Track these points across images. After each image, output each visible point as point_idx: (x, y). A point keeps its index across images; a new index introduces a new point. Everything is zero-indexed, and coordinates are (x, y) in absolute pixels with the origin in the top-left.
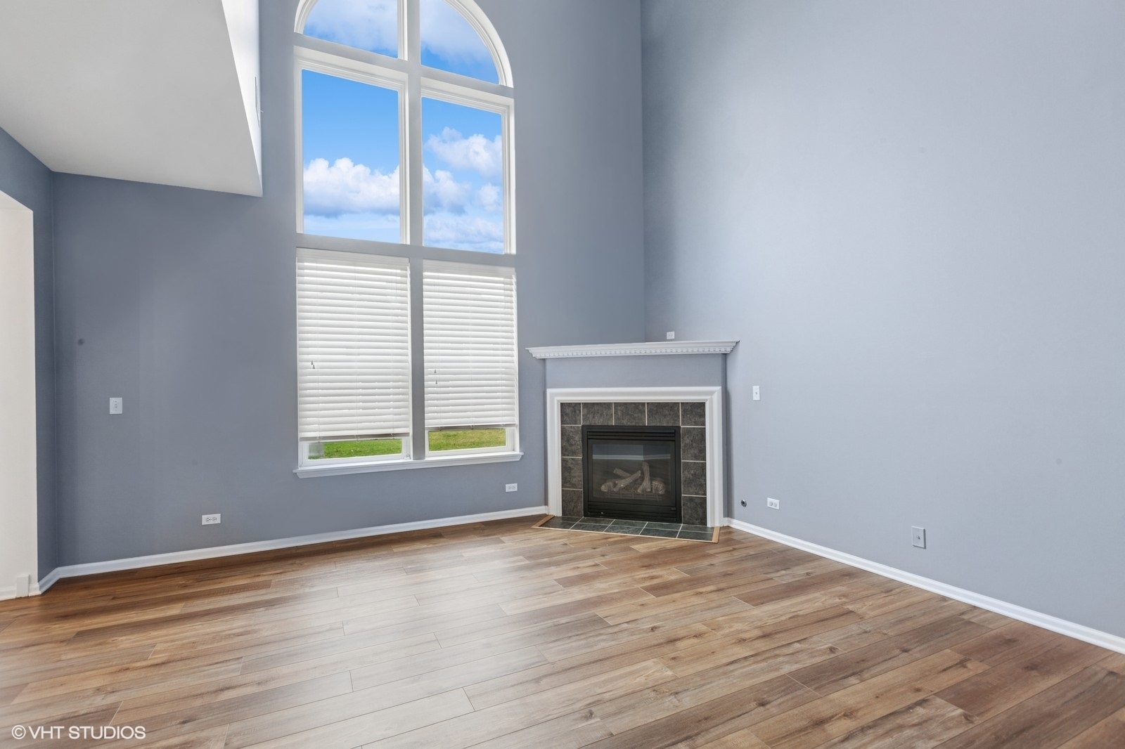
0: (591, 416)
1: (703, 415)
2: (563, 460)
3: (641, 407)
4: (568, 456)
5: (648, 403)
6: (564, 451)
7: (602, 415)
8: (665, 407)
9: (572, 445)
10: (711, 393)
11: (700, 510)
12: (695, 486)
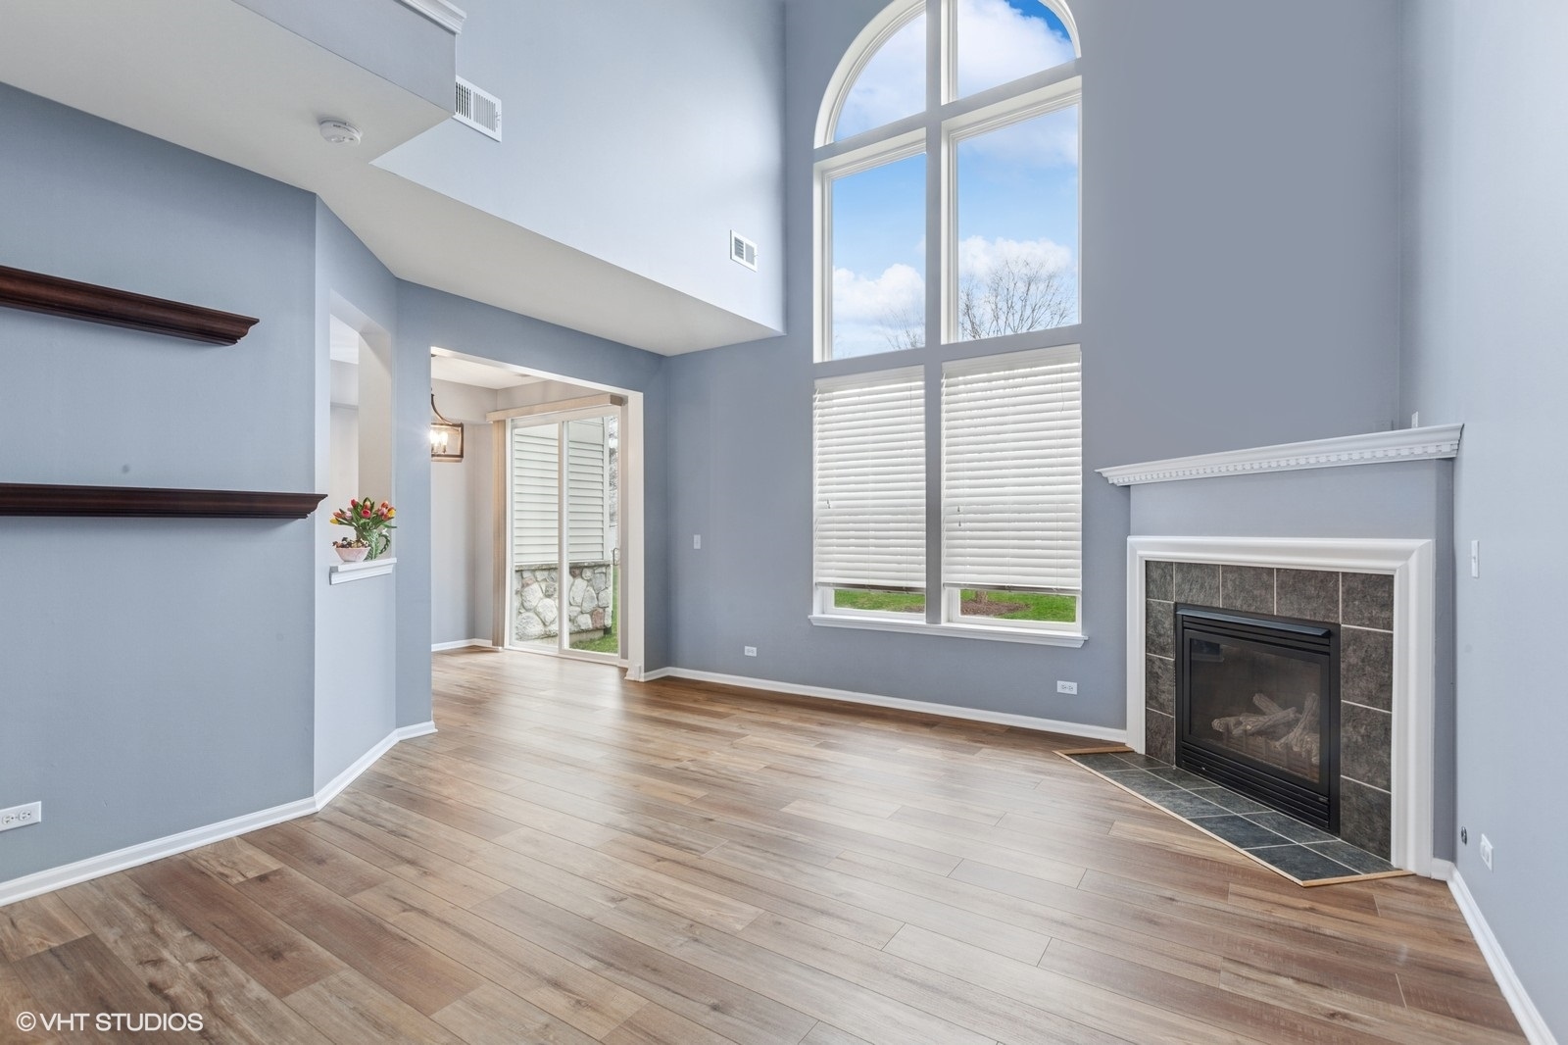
0: (1186, 587)
1: (1388, 605)
2: (1148, 660)
3: (1265, 577)
4: (1155, 653)
5: (1278, 570)
6: (1151, 644)
7: (1202, 586)
8: (1310, 580)
9: (1160, 635)
10: (1405, 555)
11: (1379, 823)
12: (1367, 762)
